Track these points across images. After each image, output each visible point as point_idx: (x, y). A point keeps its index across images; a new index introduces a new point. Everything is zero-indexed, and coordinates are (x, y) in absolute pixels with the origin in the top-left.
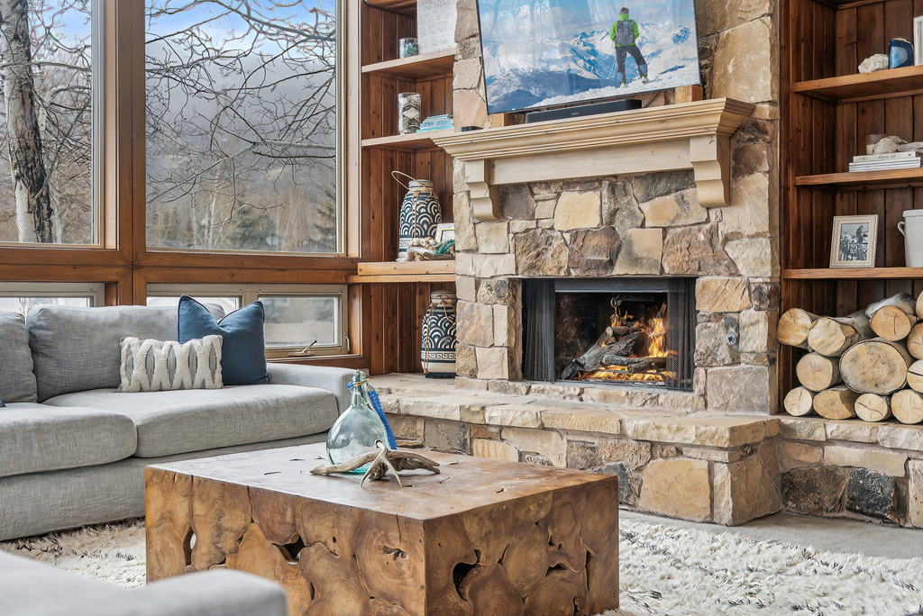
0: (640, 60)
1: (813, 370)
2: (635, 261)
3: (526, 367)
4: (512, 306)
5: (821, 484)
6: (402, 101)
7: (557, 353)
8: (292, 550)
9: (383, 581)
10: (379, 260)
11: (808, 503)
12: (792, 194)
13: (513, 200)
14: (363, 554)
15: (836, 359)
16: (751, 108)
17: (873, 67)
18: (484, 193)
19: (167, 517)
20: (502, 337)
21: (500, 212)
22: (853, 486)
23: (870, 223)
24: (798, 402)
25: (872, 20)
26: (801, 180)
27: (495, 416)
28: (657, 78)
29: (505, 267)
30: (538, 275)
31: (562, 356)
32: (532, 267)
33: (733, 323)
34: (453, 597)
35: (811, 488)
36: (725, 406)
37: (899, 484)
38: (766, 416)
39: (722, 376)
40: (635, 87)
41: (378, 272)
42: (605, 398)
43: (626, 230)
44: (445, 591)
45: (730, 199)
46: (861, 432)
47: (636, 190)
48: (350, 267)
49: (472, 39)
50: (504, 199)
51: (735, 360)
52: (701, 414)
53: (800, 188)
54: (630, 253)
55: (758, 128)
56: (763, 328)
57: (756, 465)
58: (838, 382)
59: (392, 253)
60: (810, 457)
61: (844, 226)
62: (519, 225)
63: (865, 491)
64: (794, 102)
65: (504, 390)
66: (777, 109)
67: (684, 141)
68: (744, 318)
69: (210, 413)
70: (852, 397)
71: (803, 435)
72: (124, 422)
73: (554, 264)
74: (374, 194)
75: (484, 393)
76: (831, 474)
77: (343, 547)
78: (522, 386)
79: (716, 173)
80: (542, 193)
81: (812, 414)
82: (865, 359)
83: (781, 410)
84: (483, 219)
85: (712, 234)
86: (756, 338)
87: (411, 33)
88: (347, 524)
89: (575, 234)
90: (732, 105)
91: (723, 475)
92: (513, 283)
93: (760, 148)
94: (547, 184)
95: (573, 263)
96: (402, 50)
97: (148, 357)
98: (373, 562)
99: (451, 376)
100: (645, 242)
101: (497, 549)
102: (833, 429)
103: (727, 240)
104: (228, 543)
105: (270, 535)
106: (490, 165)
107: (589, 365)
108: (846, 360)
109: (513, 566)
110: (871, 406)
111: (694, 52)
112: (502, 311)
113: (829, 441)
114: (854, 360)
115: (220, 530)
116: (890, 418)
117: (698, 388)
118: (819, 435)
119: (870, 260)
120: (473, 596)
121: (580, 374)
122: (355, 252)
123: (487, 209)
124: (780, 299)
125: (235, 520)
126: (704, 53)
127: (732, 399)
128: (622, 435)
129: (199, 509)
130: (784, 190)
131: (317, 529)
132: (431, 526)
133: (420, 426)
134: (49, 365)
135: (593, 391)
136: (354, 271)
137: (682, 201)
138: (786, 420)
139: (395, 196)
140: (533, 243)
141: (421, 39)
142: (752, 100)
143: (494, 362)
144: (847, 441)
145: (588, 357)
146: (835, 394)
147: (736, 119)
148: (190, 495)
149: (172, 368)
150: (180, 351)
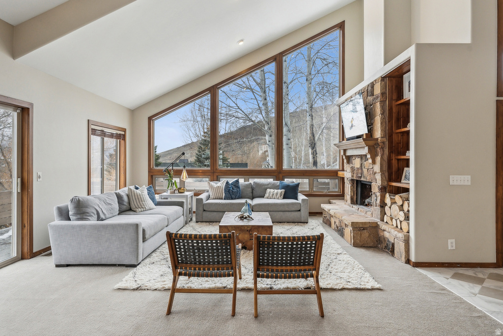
1: (387, 210)
2: (364, 177)
3: (356, 201)
4: (352, 185)
5: (383, 241)
11: (382, 245)
12: (394, 162)
15: (390, 208)
16: (377, 139)
18: (344, 157)
20: (349, 193)
24: (385, 219)
26: (397, 157)
29: (350, 176)
30: (354, 178)
37: (393, 245)
39: (374, 209)
43: (363, 169)
45: (373, 163)
47: (364, 159)
50: (349, 159)
51: (376, 205)
54: (363, 175)
56: (380, 197)
58: (391, 214)
60: (382, 234)
61: (407, 171)
62: (351, 165)
63: (388, 245)
64: (395, 136)
66: (382, 139)
67: (365, 147)
68: (377, 194)
70: (392, 219)
71: (381, 227)
75: (347, 206)
76: (385, 239)
79: (369, 156)
81: (387, 222)
82: (394, 209)
85: (373, 171)
89: (357, 169)
91: (352, 234)
94: (354, 156)
95: (357, 177)
97: (270, 193)
100: (365, 172)
103: (375, 173)
106: (345, 151)
110: (394, 222)
112: (350, 186)
113: (384, 230)
117: (371, 211)
127: (375, 216)
128: (342, 220)
130: (389, 160)
135: (360, 209)
138: (379, 223)
142: (378, 137)
145: (367, 200)
146: (389, 218)
149: (273, 195)
150: (276, 191)
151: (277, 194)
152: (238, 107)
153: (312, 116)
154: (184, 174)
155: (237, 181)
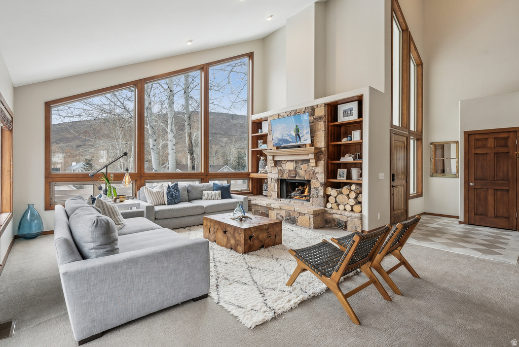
0: (300, 138)
1: (331, 199)
2: (300, 176)
3: (281, 196)
4: (278, 184)
5: (332, 222)
6: (259, 142)
7: (287, 193)
8: (225, 232)
9: (238, 238)
10: (255, 173)
11: (330, 225)
12: (330, 165)
13: (278, 163)
14: (235, 233)
15: (336, 197)
16: (321, 148)
17: (345, 141)
18: (273, 162)
19: (207, 225)
20: (276, 190)
21: (276, 165)
22: (338, 222)
23: (345, 170)
24: (329, 205)
25: (348, 129)
26: (331, 162)
27: (272, 206)
28: (303, 142)
29: (277, 176)
30: (283, 178)
31: (288, 193)
32: (281, 176)
33: (317, 189)
34: (249, 241)
35: (330, 222)
36: (316, 206)
37: (346, 223)
38: (323, 208)
39: (315, 199)
40: (299, 143)
41: (254, 175)
42: (294, 203)
43: (298, 171)
44: (247, 240)
45: (317, 165)
46: (339, 212)
47: (300, 163)
48: (248, 174)
49: (271, 131)
50: (276, 163)
51: (318, 197)
52: (311, 207)
53: (331, 163)
54: (299, 175)
55: (322, 152)
56: (323, 191)
57: (319, 218)
58: (336, 202)
59: (257, 171)
60: (330, 216)
61: (340, 171)
62: (279, 168)
63: (340, 223)
64: (330, 147)
65: (276, 200)
66: (326, 148)
67: (308, 154)
68: (319, 189)
69: (218, 205)
70: (338, 205)
71: (329, 212)
72: (202, 207)
73: (285, 177)
74: (254, 159)
75: (273, 200)
76: (334, 220)
77: (232, 232)
78: (279, 199)
79: (314, 161)
80: (283, 162)
81: (331, 208)
82: (341, 198)
83: (326, 207)
84: (273, 167)
85: (314, 172)
86: (321, 193)
87: (261, 128)
88: (233, 228)
89: (289, 171)
90: (316, 148)
91: (312, 219)
92: (278, 179)
93: (322, 156)
94: (284, 161)
95: (289, 176)
96: (259, 132)
97: (208, 194)
98: (236, 235)
99: (267, 196)
100: (302, 173)
101: (257, 233)
102: (334, 211)
103: (316, 173)
104: (216, 230)
105: (222, 229)
106: (273, 156)
107: (293, 196)
108: (337, 198)
109: (260, 236)
110: (342, 207)
111: (310, 137)
112: (276, 185)
113: (333, 213)
114: (339, 198)
115: (214, 228)
116: (345, 210)
117: (311, 202)
118: (332, 212)
119: (345, 178)
120: (253, 241)
121: (291, 198)
122: (250, 171)
123: (273, 165)
124: (326, 185)
125: (217, 227)
126: (312, 137)
127: (317, 204)
128: (294, 211)
129: (211, 224)
130: (328, 164)
131: (228, 229)
132: (245, 230)
133: (259, 207)
134: (190, 195)
135: (292, 201)
136: (250, 175)
137: (308, 165)
138: (326, 209)
139: (258, 160)
140: (281, 172)
141: (263, 130)
142: (321, 147)
143: (274, 194)
144: (336, 214)
145: (292, 194)
146: (335, 204)
147: (317, 151)
148: (210, 222)
149: (212, 196)
150: (213, 193)
151: (215, 195)
152: (124, 107)
153: (190, 126)
154: (127, 179)
155: (177, 185)
